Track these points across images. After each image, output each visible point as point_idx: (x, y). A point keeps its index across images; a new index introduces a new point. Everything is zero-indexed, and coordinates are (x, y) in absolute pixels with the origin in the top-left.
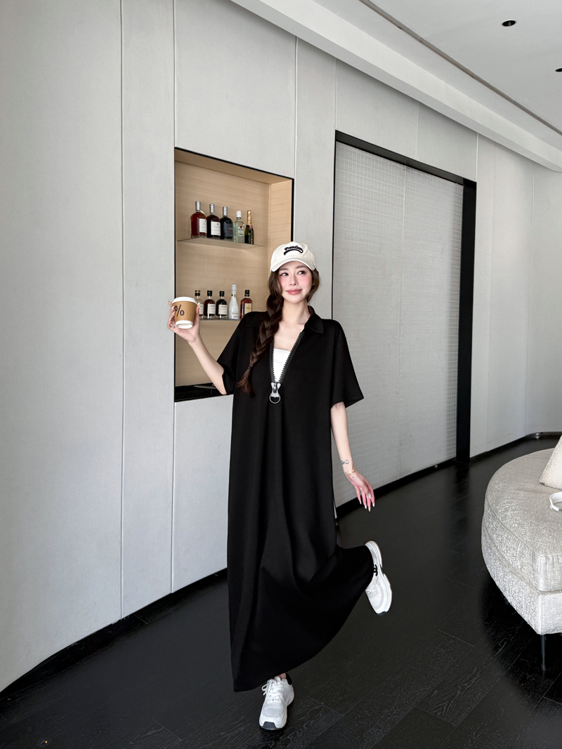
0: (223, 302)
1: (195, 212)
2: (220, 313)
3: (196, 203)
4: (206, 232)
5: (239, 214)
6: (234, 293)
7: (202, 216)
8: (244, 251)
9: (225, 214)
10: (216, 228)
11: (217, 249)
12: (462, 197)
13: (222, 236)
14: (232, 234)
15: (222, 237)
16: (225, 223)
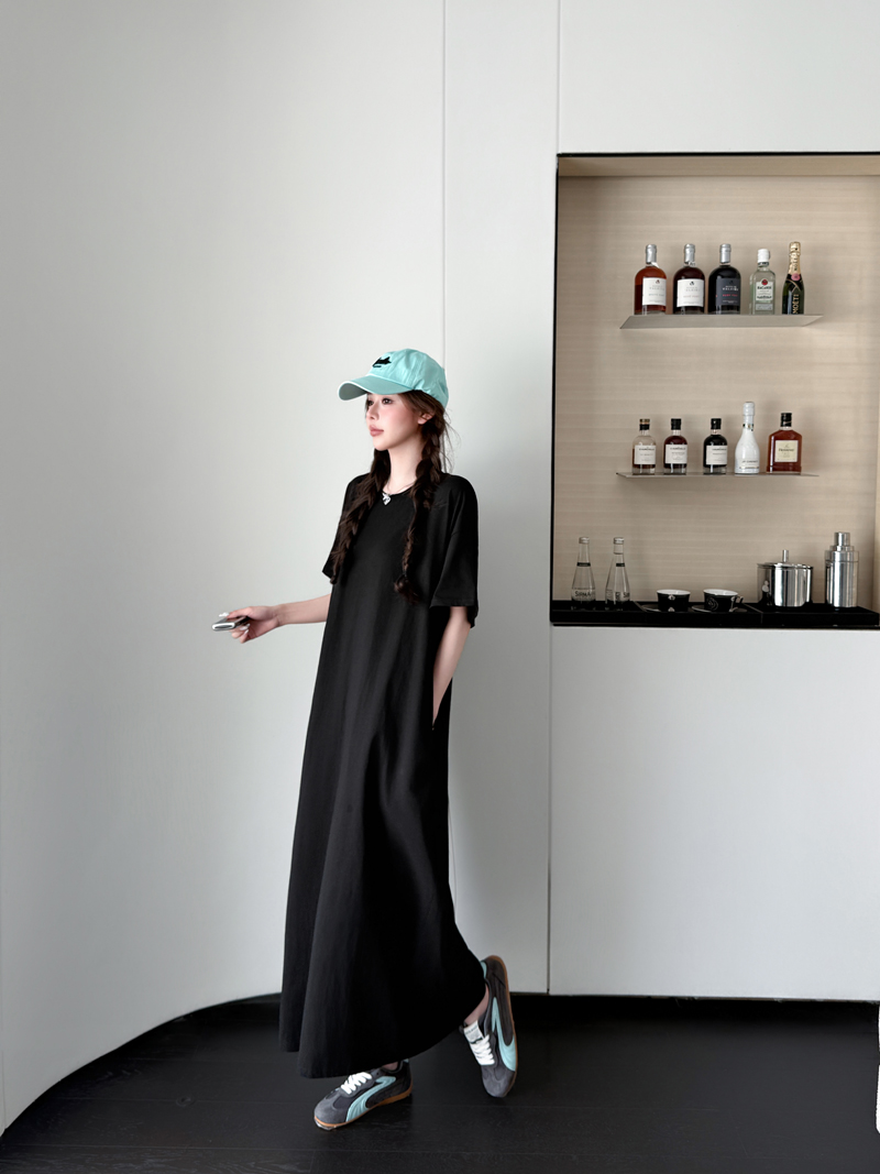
0: (718, 440)
1: (639, 268)
2: (711, 460)
3: (647, 248)
4: (662, 303)
5: (762, 257)
6: (747, 421)
7: (657, 273)
9: (723, 261)
10: (689, 292)
13: (710, 305)
14: (739, 299)
16: (719, 277)
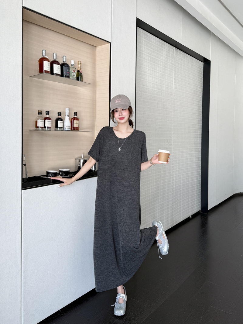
1: (42, 57)
3: (42, 51)
4: (50, 71)
5: (72, 63)
7: (47, 60)
8: (79, 88)
9: (64, 61)
10: (57, 69)
11: (60, 84)
12: (203, 69)
14: (70, 74)
15: (62, 75)
16: (64, 66)
